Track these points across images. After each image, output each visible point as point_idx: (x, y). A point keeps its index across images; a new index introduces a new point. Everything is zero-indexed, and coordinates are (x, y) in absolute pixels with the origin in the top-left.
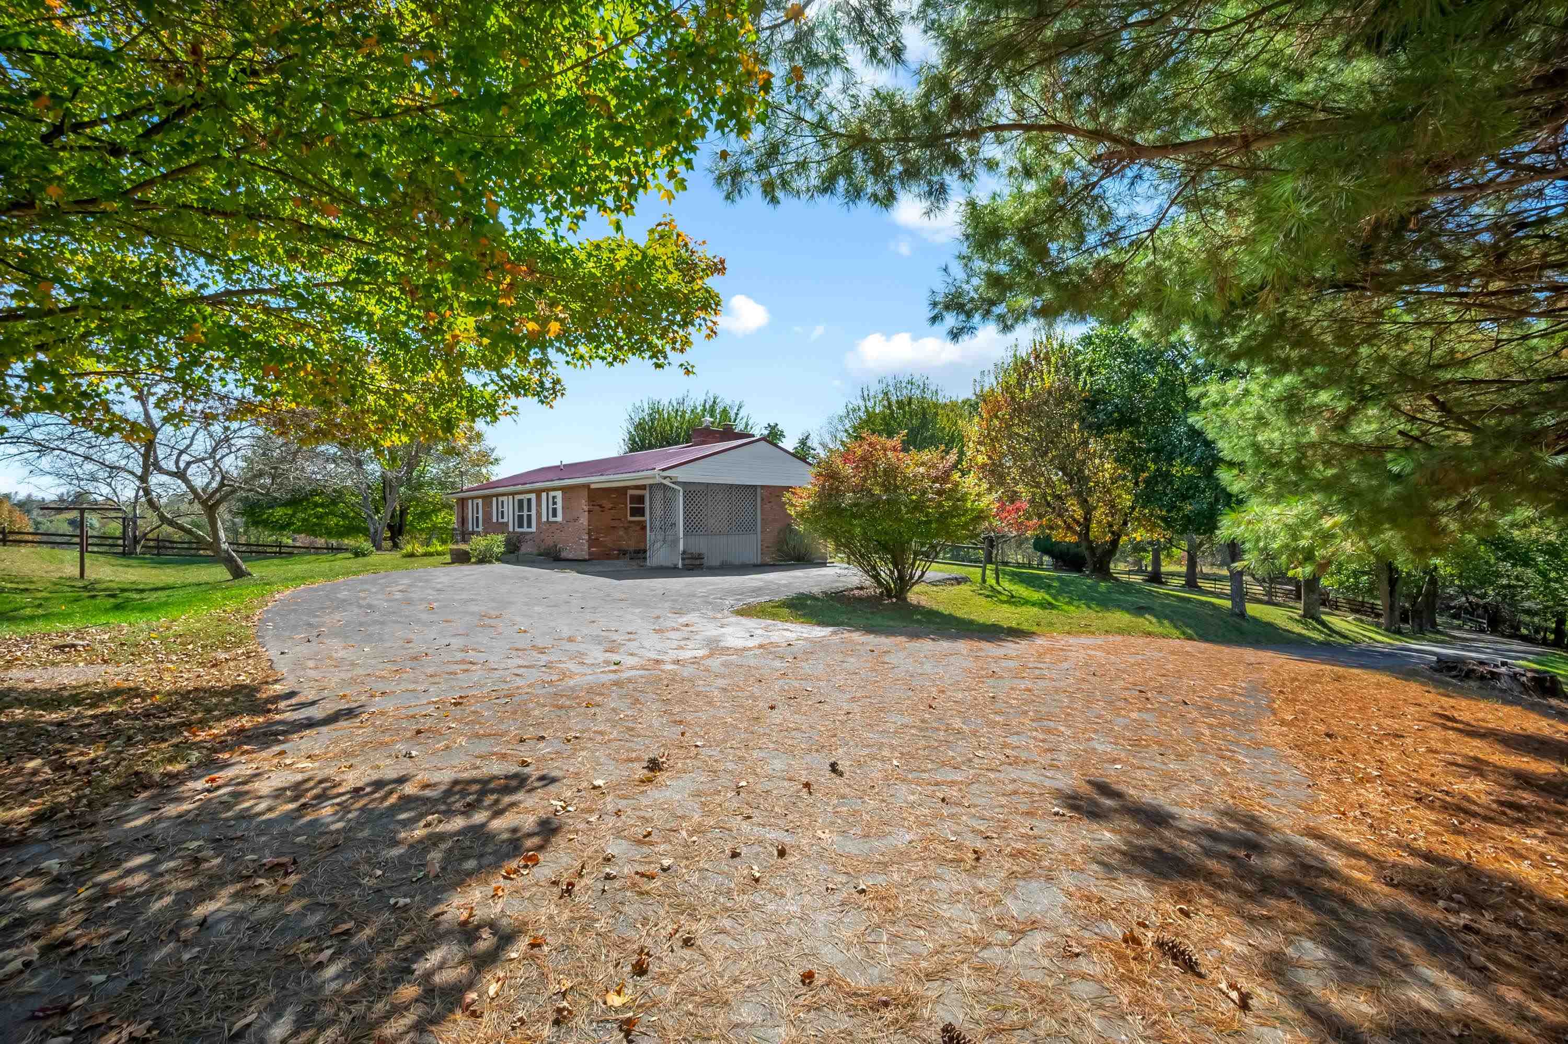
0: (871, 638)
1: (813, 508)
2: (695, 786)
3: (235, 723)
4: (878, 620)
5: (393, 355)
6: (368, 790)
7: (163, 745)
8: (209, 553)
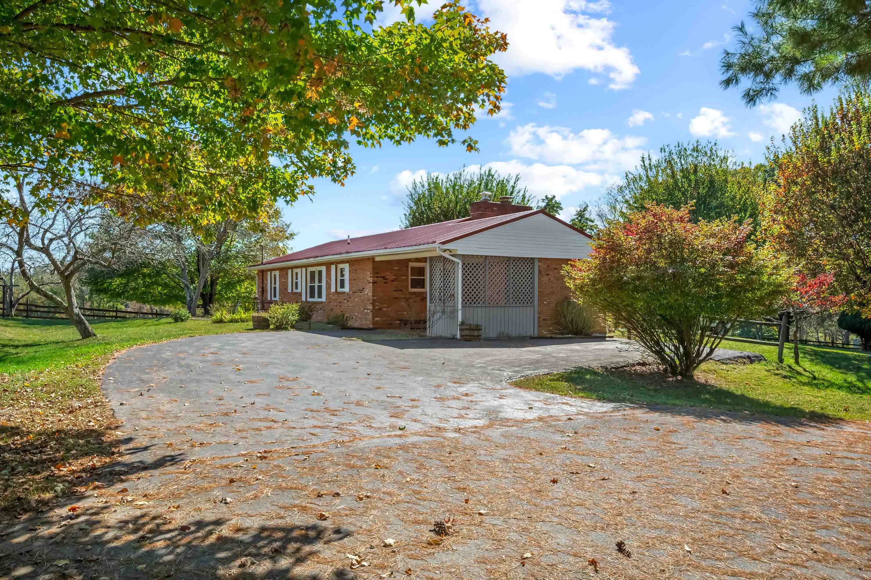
0: (655, 416)
1: (594, 282)
2: (480, 553)
3: (88, 462)
4: (661, 399)
5: (213, 142)
6: (193, 528)
7: (37, 477)
8: (64, 316)
